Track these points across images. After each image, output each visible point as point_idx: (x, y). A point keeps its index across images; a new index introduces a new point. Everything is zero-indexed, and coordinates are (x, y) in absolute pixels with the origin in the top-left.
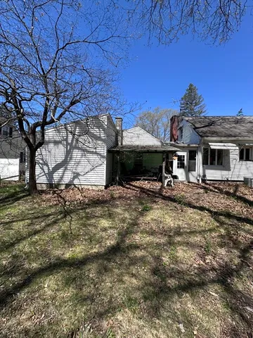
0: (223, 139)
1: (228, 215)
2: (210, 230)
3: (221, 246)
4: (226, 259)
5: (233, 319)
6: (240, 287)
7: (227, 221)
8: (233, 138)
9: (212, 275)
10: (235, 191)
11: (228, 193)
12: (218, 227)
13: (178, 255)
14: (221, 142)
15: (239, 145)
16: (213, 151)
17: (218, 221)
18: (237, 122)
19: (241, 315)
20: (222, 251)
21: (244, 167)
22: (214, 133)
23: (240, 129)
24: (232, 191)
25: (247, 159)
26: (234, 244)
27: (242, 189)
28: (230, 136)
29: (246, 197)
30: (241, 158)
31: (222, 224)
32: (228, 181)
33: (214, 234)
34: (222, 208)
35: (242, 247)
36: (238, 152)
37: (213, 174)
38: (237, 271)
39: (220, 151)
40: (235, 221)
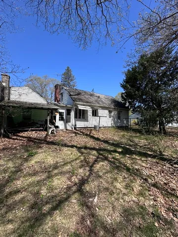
0: (85, 104)
1: (86, 148)
2: (76, 160)
3: (80, 168)
4: (83, 175)
5: (83, 211)
6: (88, 189)
7: (85, 151)
8: (89, 104)
9: (74, 189)
10: (90, 133)
11: (87, 135)
12: (80, 156)
13: (54, 184)
14: (84, 105)
15: (92, 108)
16: (80, 110)
17: (80, 152)
18: (91, 95)
19: (87, 206)
20: (81, 171)
21: (94, 120)
22: (80, 100)
23: (93, 99)
24: (88, 133)
25: (95, 116)
26: (87, 164)
27: (93, 132)
28: (88, 102)
29: (95, 136)
30: (93, 115)
31: (82, 153)
32: (87, 127)
33: (78, 161)
34: (83, 144)
35: (90, 165)
36: (91, 112)
37: (80, 124)
38: (87, 180)
39: (83, 110)
40: (89, 150)
